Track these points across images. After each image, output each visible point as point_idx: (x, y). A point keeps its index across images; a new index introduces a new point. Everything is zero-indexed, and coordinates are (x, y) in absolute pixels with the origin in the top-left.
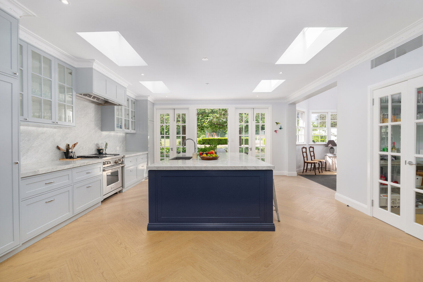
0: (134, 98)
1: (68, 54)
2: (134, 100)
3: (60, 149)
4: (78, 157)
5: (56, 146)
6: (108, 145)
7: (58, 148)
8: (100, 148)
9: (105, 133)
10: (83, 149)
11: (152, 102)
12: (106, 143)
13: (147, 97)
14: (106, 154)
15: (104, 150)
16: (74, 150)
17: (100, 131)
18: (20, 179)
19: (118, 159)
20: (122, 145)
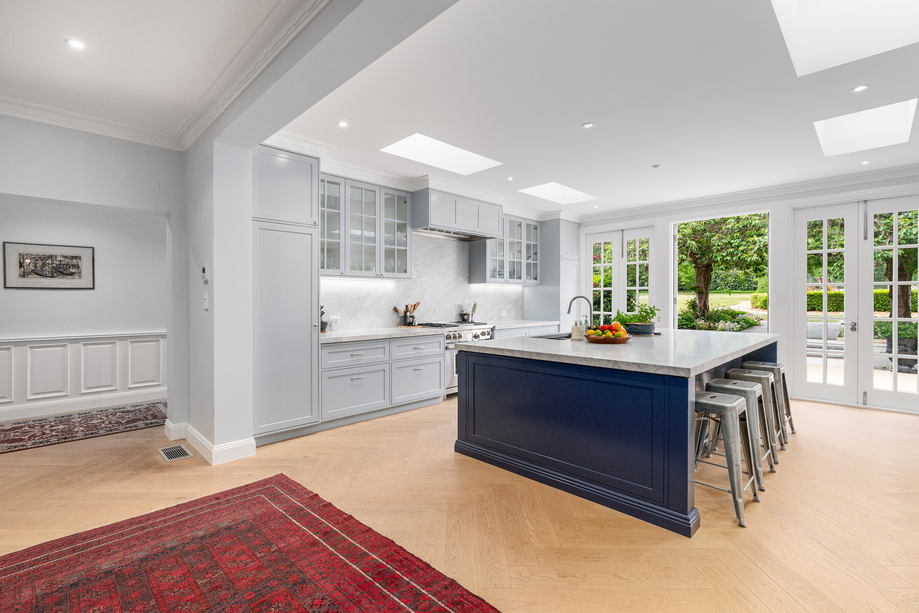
0: (535, 219)
1: (388, 175)
2: (535, 224)
3: (398, 311)
4: (419, 325)
5: (393, 307)
6: (477, 307)
7: (395, 310)
8: (465, 312)
9: (476, 287)
10: (435, 312)
11: (572, 220)
12: (474, 304)
13: (558, 213)
14: (472, 322)
15: (471, 316)
16: (415, 314)
17: (466, 283)
18: (320, 345)
19: (481, 331)
20: (514, 308)
